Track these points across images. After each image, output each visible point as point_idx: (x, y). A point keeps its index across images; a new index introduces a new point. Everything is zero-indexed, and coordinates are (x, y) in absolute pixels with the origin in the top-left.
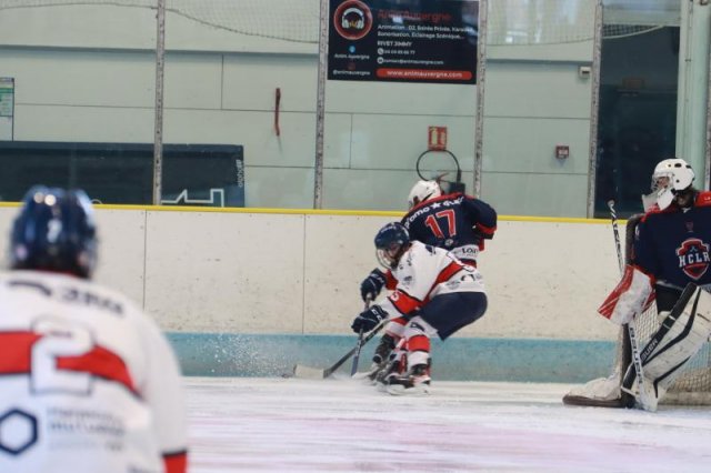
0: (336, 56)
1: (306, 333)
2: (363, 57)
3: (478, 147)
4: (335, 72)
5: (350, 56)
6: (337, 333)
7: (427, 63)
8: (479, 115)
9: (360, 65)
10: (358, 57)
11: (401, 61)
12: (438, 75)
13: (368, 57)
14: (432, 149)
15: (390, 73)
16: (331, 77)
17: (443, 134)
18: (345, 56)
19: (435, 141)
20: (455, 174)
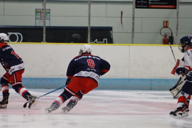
0: (138, 2)
1: (130, 78)
2: (145, 2)
3: (177, 27)
4: (137, 6)
5: (141, 2)
6: (138, 78)
7: (163, 3)
8: (178, 18)
9: (144, 4)
10: (144, 2)
11: (156, 3)
12: (166, 7)
13: (146, 2)
14: (164, 27)
15: (152, 6)
16: (136, 8)
17: (167, 23)
18: (140, 2)
19: (165, 25)
20: (171, 34)
